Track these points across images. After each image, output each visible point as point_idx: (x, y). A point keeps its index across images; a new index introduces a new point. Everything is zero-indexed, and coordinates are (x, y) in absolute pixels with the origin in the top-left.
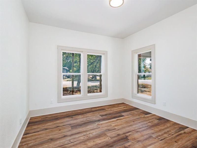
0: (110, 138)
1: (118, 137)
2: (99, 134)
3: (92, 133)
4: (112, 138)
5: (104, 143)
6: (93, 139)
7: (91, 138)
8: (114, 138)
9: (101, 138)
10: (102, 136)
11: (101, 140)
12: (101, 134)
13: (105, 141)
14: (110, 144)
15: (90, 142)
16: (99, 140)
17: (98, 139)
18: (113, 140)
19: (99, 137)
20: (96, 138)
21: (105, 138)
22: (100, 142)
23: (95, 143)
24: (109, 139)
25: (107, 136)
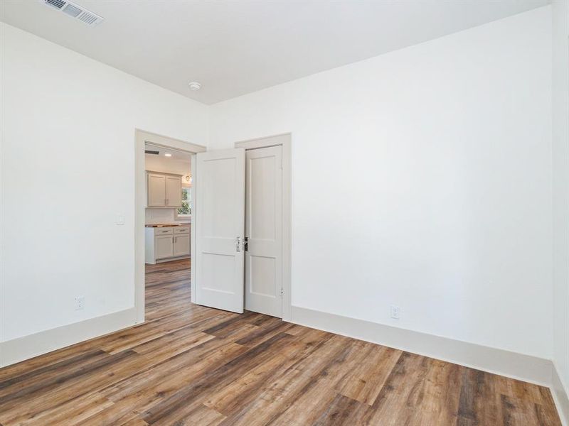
0: (206, 404)
1: (183, 415)
2: (246, 408)
3: (268, 401)
4: (202, 407)
5: (219, 388)
6: (250, 389)
7: (258, 389)
8: (194, 408)
9: (232, 397)
10: (231, 403)
11: (230, 393)
12: (239, 408)
13: (217, 392)
14: (202, 391)
15: (253, 381)
16: (234, 392)
17: (238, 392)
18: (197, 401)
19: (237, 398)
20: (245, 392)
21: (220, 400)
22: (230, 388)
23: (240, 381)
24: (209, 402)
25: (216, 408)
